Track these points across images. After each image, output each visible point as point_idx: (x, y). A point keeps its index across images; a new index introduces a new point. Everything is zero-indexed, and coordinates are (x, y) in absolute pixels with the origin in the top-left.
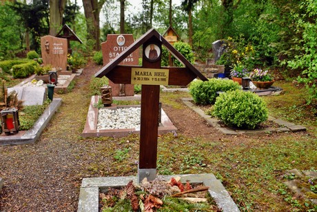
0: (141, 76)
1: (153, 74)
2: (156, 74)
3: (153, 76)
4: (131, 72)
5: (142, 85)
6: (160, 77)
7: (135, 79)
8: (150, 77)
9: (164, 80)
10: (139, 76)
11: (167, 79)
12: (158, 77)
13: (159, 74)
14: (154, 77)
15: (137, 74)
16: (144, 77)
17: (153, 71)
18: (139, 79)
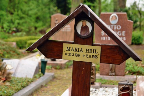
0: (72, 52)
1: (84, 50)
2: (87, 51)
3: (84, 53)
4: (62, 47)
5: (74, 61)
6: (92, 54)
7: (66, 54)
8: (81, 54)
9: (95, 57)
10: (70, 52)
11: (99, 57)
12: (89, 54)
13: (90, 51)
14: (86, 54)
15: (68, 49)
16: (75, 53)
17: (84, 47)
18: (70, 54)
